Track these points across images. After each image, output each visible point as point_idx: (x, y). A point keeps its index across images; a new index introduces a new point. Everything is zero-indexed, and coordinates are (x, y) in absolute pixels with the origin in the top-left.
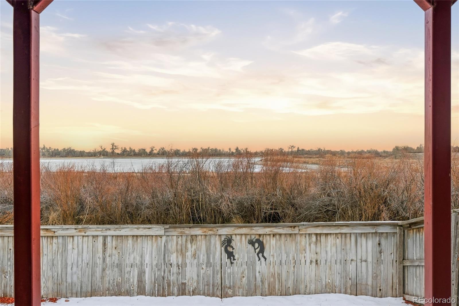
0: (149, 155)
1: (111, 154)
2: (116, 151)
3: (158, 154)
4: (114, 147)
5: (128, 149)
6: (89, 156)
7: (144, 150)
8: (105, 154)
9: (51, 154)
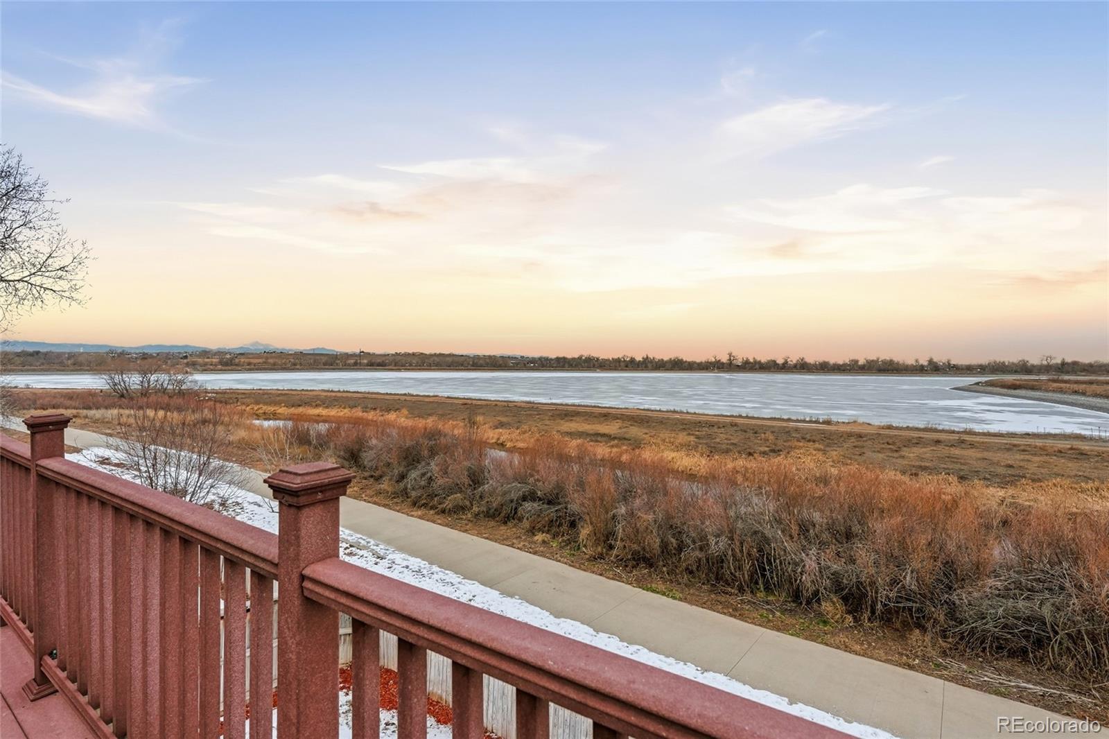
0: (782, 369)
1: (729, 366)
2: (735, 363)
3: (795, 366)
4: (732, 358)
5: (752, 360)
6: (701, 369)
7: (775, 361)
8: (721, 367)
9: (655, 365)
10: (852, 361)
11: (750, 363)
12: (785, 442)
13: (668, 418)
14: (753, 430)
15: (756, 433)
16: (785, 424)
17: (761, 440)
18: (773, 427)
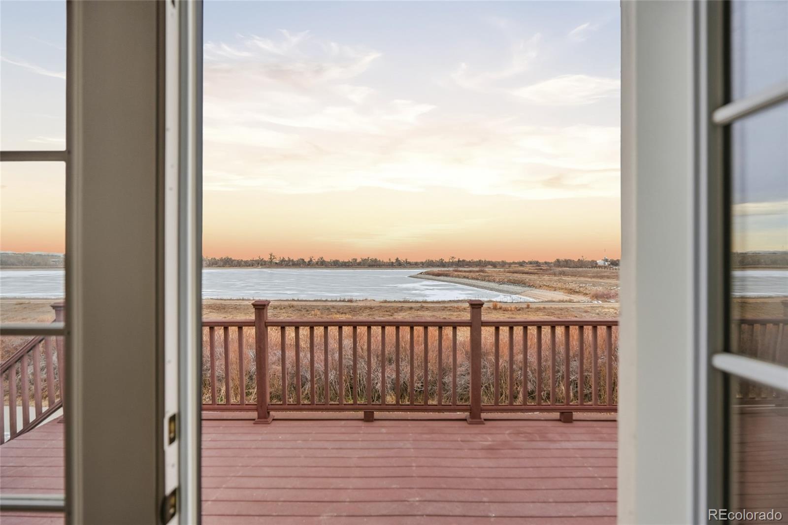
0: (308, 265)
1: (269, 264)
2: (274, 261)
3: (317, 263)
4: (273, 257)
5: (287, 259)
6: (247, 266)
7: (303, 260)
8: (264, 263)
10: (353, 259)
11: (285, 261)
12: (328, 315)
13: (240, 305)
14: (305, 309)
15: (307, 311)
16: (324, 304)
17: (312, 315)
18: (318, 306)
